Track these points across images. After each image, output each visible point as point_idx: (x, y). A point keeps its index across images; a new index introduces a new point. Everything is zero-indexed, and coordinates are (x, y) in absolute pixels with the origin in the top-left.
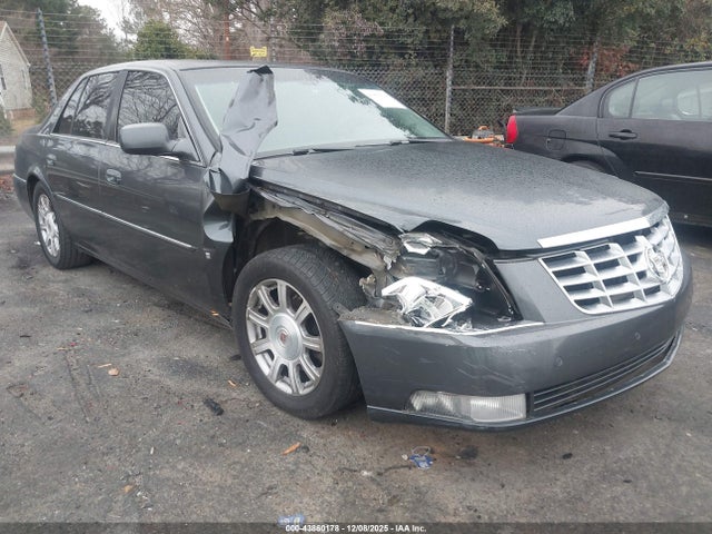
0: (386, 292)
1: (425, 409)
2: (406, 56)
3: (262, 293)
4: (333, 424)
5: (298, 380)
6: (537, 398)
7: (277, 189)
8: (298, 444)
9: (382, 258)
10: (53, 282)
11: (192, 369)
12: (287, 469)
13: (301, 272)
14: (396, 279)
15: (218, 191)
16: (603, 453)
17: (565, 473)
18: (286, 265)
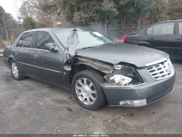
0: (111, 79)
1: (123, 104)
2: (95, 22)
3: (80, 82)
4: (99, 111)
5: (90, 101)
6: (149, 99)
7: (82, 57)
8: (92, 116)
9: (109, 71)
10: (18, 84)
11: (61, 102)
12: (91, 122)
13: (90, 76)
14: (113, 76)
15: (68, 59)
16: (161, 111)
17: (154, 116)
18: (86, 74)
